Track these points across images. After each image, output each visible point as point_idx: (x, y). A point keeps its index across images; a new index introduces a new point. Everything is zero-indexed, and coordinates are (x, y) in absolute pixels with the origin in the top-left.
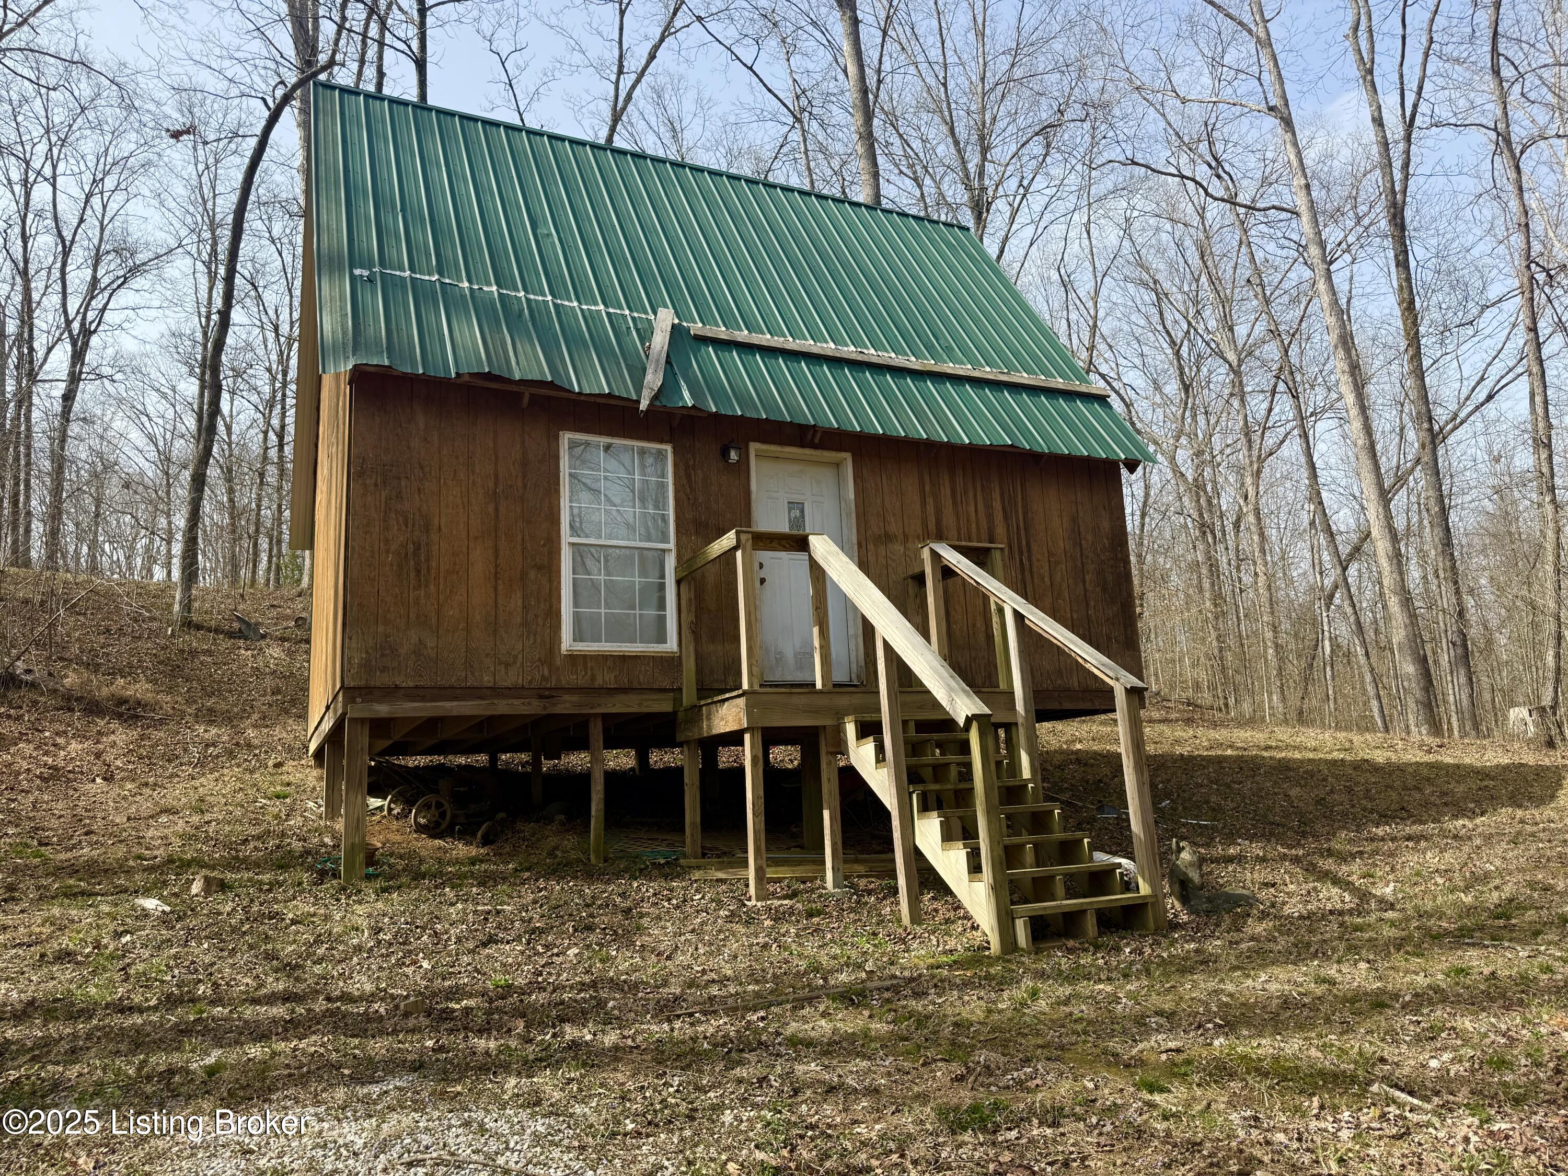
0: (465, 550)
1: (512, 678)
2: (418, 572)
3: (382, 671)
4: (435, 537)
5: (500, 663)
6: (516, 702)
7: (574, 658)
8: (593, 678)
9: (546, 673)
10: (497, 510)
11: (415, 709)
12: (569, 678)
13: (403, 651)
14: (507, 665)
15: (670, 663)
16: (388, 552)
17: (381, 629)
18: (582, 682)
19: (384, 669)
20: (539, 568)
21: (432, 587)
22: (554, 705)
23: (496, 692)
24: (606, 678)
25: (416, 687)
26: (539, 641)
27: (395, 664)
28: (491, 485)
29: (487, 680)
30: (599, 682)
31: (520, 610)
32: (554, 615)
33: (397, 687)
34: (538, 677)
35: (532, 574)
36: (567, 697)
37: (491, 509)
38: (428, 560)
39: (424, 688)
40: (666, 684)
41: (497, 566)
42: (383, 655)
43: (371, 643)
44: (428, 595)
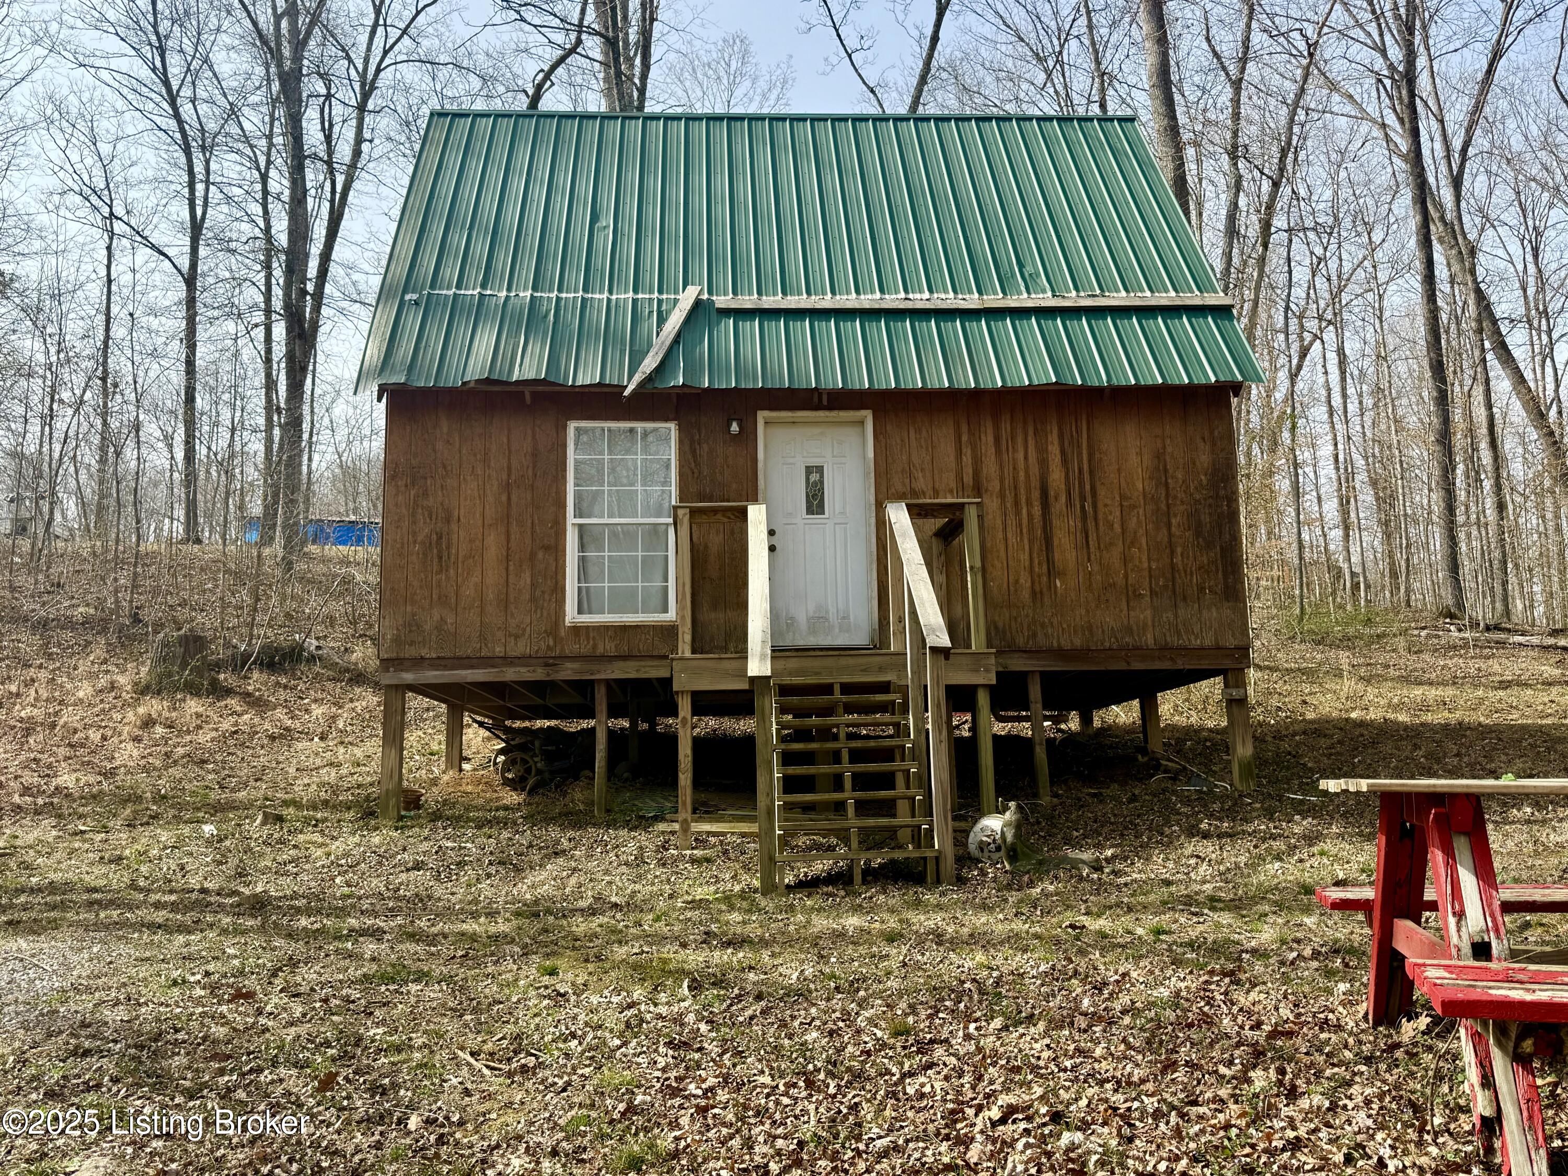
0: (480, 537)
1: (521, 648)
2: (440, 558)
3: (411, 645)
4: (454, 527)
5: (510, 636)
6: (523, 670)
7: (576, 630)
8: (595, 647)
9: (551, 643)
10: (509, 499)
11: (435, 676)
12: (573, 648)
13: (427, 627)
14: (517, 637)
15: (669, 632)
16: (415, 542)
17: (409, 609)
18: (584, 651)
19: (412, 643)
20: (546, 548)
21: (452, 571)
22: (557, 672)
23: (508, 661)
24: (607, 647)
25: (439, 658)
26: (545, 614)
27: (420, 639)
28: (505, 476)
29: (499, 650)
30: (600, 650)
31: (528, 587)
32: (559, 590)
33: (422, 658)
34: (543, 647)
35: (540, 555)
36: (568, 665)
37: (504, 498)
38: (448, 548)
39: (444, 658)
40: (665, 651)
41: (508, 549)
42: (410, 631)
43: (401, 621)
44: (448, 578)
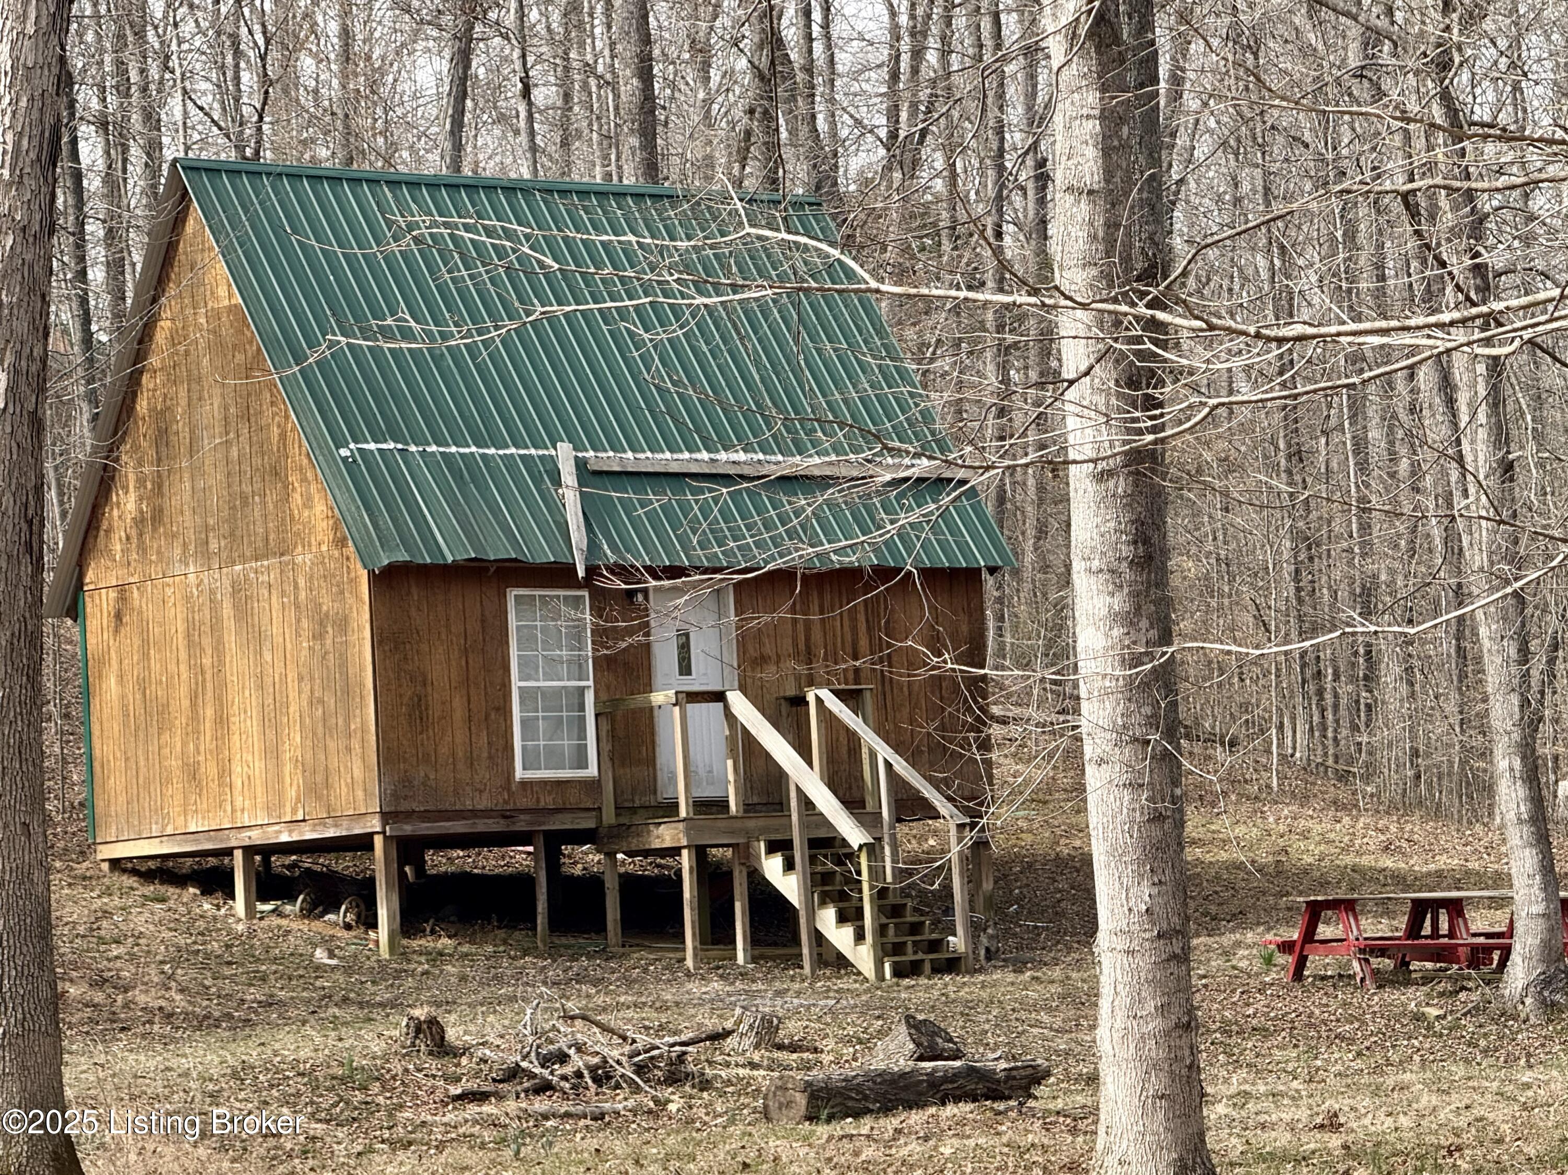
0: (449, 699)
1: (484, 803)
2: (421, 719)
3: (404, 799)
4: (429, 689)
5: (476, 791)
6: (490, 821)
7: (524, 784)
8: (538, 800)
9: (506, 798)
10: (467, 662)
11: (428, 828)
12: (524, 802)
13: (416, 783)
14: (481, 792)
15: (592, 786)
16: (402, 704)
17: (402, 766)
18: (531, 805)
19: (406, 798)
20: (497, 709)
21: (430, 731)
22: (514, 823)
23: (475, 814)
24: (547, 801)
25: (425, 811)
26: (500, 771)
27: (411, 794)
28: (462, 642)
29: (469, 805)
30: (542, 804)
31: (486, 745)
32: (508, 748)
33: (414, 811)
34: (501, 801)
35: (493, 716)
36: (522, 817)
37: (464, 663)
38: (426, 709)
39: (430, 812)
40: (589, 805)
41: (469, 711)
42: (404, 787)
43: (396, 778)
44: (428, 738)
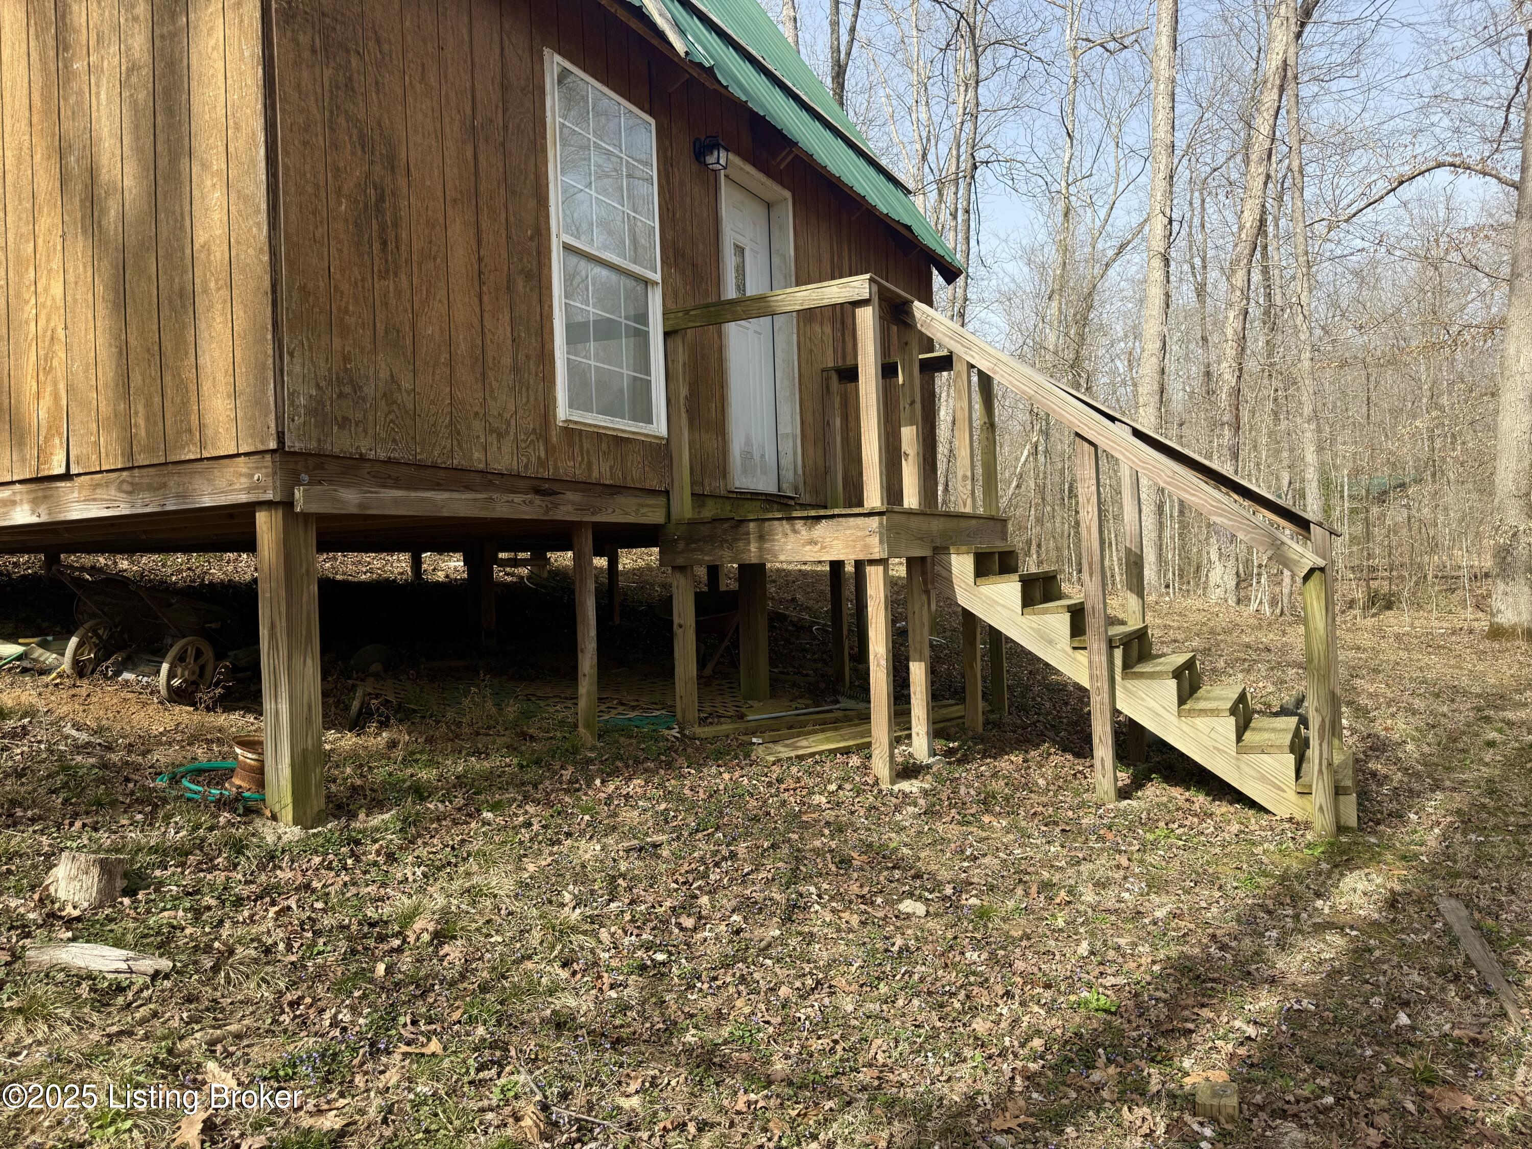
0: (442, 220)
1: (504, 459)
2: (384, 243)
3: (341, 427)
4: (402, 182)
5: (492, 431)
6: (518, 498)
7: (571, 432)
8: (590, 467)
9: (543, 454)
10: (476, 158)
11: (396, 501)
12: (570, 466)
13: (369, 390)
14: (500, 436)
15: (659, 452)
16: (339, 192)
17: (337, 343)
18: (580, 474)
19: (344, 423)
20: (528, 276)
21: (403, 276)
23: (488, 478)
25: (389, 461)
26: (532, 399)
27: (359, 415)
28: (468, 109)
29: (477, 458)
30: (595, 474)
31: (509, 342)
32: (546, 357)
33: (362, 459)
34: (533, 460)
35: (519, 286)
36: (570, 496)
38: (395, 225)
39: (397, 463)
40: (654, 484)
41: (480, 260)
42: (341, 395)
43: (323, 372)
44: (399, 293)
